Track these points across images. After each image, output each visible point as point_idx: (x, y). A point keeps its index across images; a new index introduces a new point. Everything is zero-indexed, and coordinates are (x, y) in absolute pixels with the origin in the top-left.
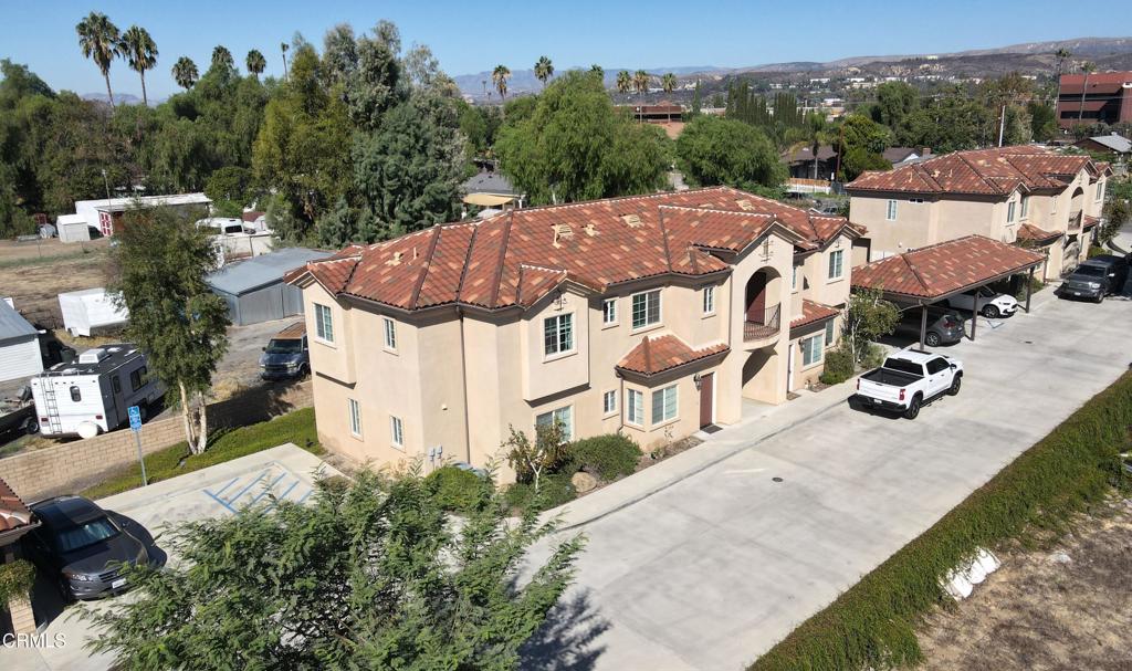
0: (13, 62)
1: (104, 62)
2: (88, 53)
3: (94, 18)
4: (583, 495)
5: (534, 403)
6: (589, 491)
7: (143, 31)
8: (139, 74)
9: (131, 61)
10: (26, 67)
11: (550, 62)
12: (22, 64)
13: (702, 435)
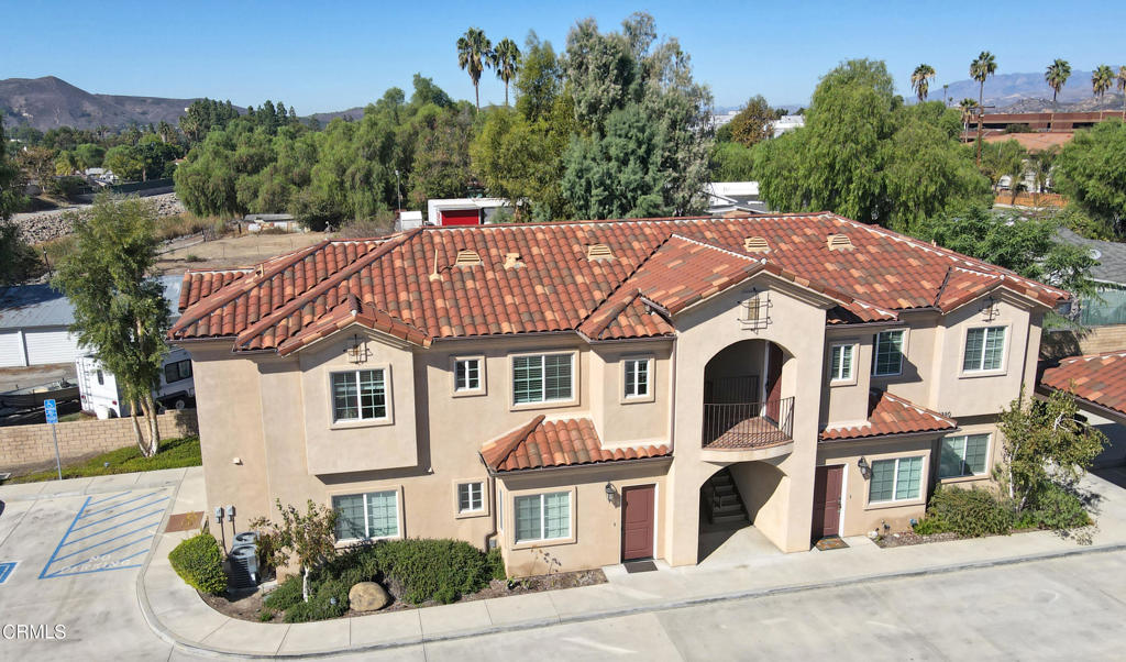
0: (422, 76)
1: (476, 73)
2: (463, 66)
3: (471, 33)
4: (360, 614)
5: (328, 479)
6: (368, 612)
7: (512, 43)
8: (504, 84)
9: (499, 71)
10: (431, 80)
11: (992, 59)
12: (428, 78)
13: (617, 571)
